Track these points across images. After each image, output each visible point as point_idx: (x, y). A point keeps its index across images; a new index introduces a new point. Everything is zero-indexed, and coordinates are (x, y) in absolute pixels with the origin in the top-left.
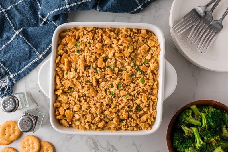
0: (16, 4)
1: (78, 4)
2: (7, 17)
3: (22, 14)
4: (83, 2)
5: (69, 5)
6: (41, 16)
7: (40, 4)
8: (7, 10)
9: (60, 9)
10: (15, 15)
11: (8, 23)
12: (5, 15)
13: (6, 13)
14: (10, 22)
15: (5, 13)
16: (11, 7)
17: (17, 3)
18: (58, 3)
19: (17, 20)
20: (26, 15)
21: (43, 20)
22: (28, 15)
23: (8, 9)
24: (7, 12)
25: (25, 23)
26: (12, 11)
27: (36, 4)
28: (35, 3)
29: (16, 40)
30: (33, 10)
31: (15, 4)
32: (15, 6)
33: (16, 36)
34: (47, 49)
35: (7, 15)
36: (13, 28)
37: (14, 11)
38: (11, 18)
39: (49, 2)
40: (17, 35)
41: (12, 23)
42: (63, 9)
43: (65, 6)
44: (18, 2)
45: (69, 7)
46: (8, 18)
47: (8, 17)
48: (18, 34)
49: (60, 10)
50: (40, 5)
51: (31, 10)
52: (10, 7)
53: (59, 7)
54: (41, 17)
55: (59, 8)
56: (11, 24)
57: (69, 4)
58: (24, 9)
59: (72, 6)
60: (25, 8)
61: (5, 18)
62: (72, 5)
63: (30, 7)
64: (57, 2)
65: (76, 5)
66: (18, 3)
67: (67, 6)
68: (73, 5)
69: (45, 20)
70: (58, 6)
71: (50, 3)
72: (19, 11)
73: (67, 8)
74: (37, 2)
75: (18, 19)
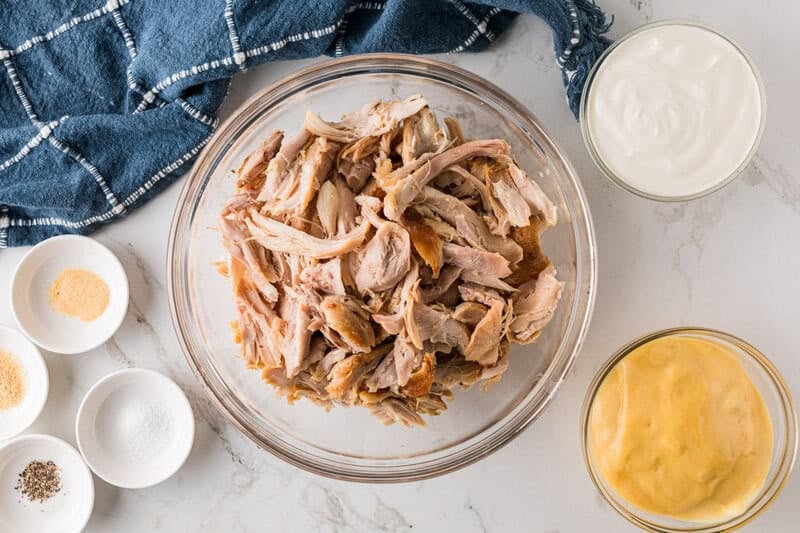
0: (50, 36)
1: (275, 48)
2: (12, 76)
3: (68, 71)
4: (292, 42)
5: (242, 55)
6: (138, 84)
7: (133, 40)
8: (15, 55)
9: (213, 65)
10: (41, 75)
11: (15, 100)
12: (6, 69)
13: (12, 66)
14: (22, 97)
15: (7, 64)
16: (30, 46)
17: (53, 31)
18: (203, 45)
19: (49, 91)
20: (82, 79)
21: (142, 99)
22: (88, 79)
23: (20, 49)
24: (15, 59)
25: (76, 106)
26: (34, 60)
27: (118, 40)
28: (115, 36)
29: (40, 157)
30: (105, 62)
31: (43, 35)
32: (45, 41)
33: (41, 143)
34: (146, 185)
35: (15, 72)
36: (31, 117)
37: (39, 60)
38: (26, 84)
39: (172, 40)
40: (43, 139)
41: (31, 103)
42: (222, 66)
43: (231, 55)
44: (57, 27)
45: (244, 60)
46: (17, 83)
47: (17, 78)
48: (48, 138)
49: (211, 68)
50: (134, 46)
51: (101, 62)
52: (28, 44)
53: (209, 59)
54: (137, 87)
55: (210, 63)
56: (25, 103)
57: (243, 49)
58: (76, 56)
59: (254, 56)
60: (80, 54)
61: (4, 80)
62: (255, 52)
63: (98, 49)
64: (202, 41)
65: (269, 52)
66: (57, 32)
67: (235, 56)
68: (256, 54)
69: (148, 97)
70: (203, 55)
71: (173, 43)
72: (57, 61)
73: (238, 62)
74: (121, 34)
75: (52, 89)
